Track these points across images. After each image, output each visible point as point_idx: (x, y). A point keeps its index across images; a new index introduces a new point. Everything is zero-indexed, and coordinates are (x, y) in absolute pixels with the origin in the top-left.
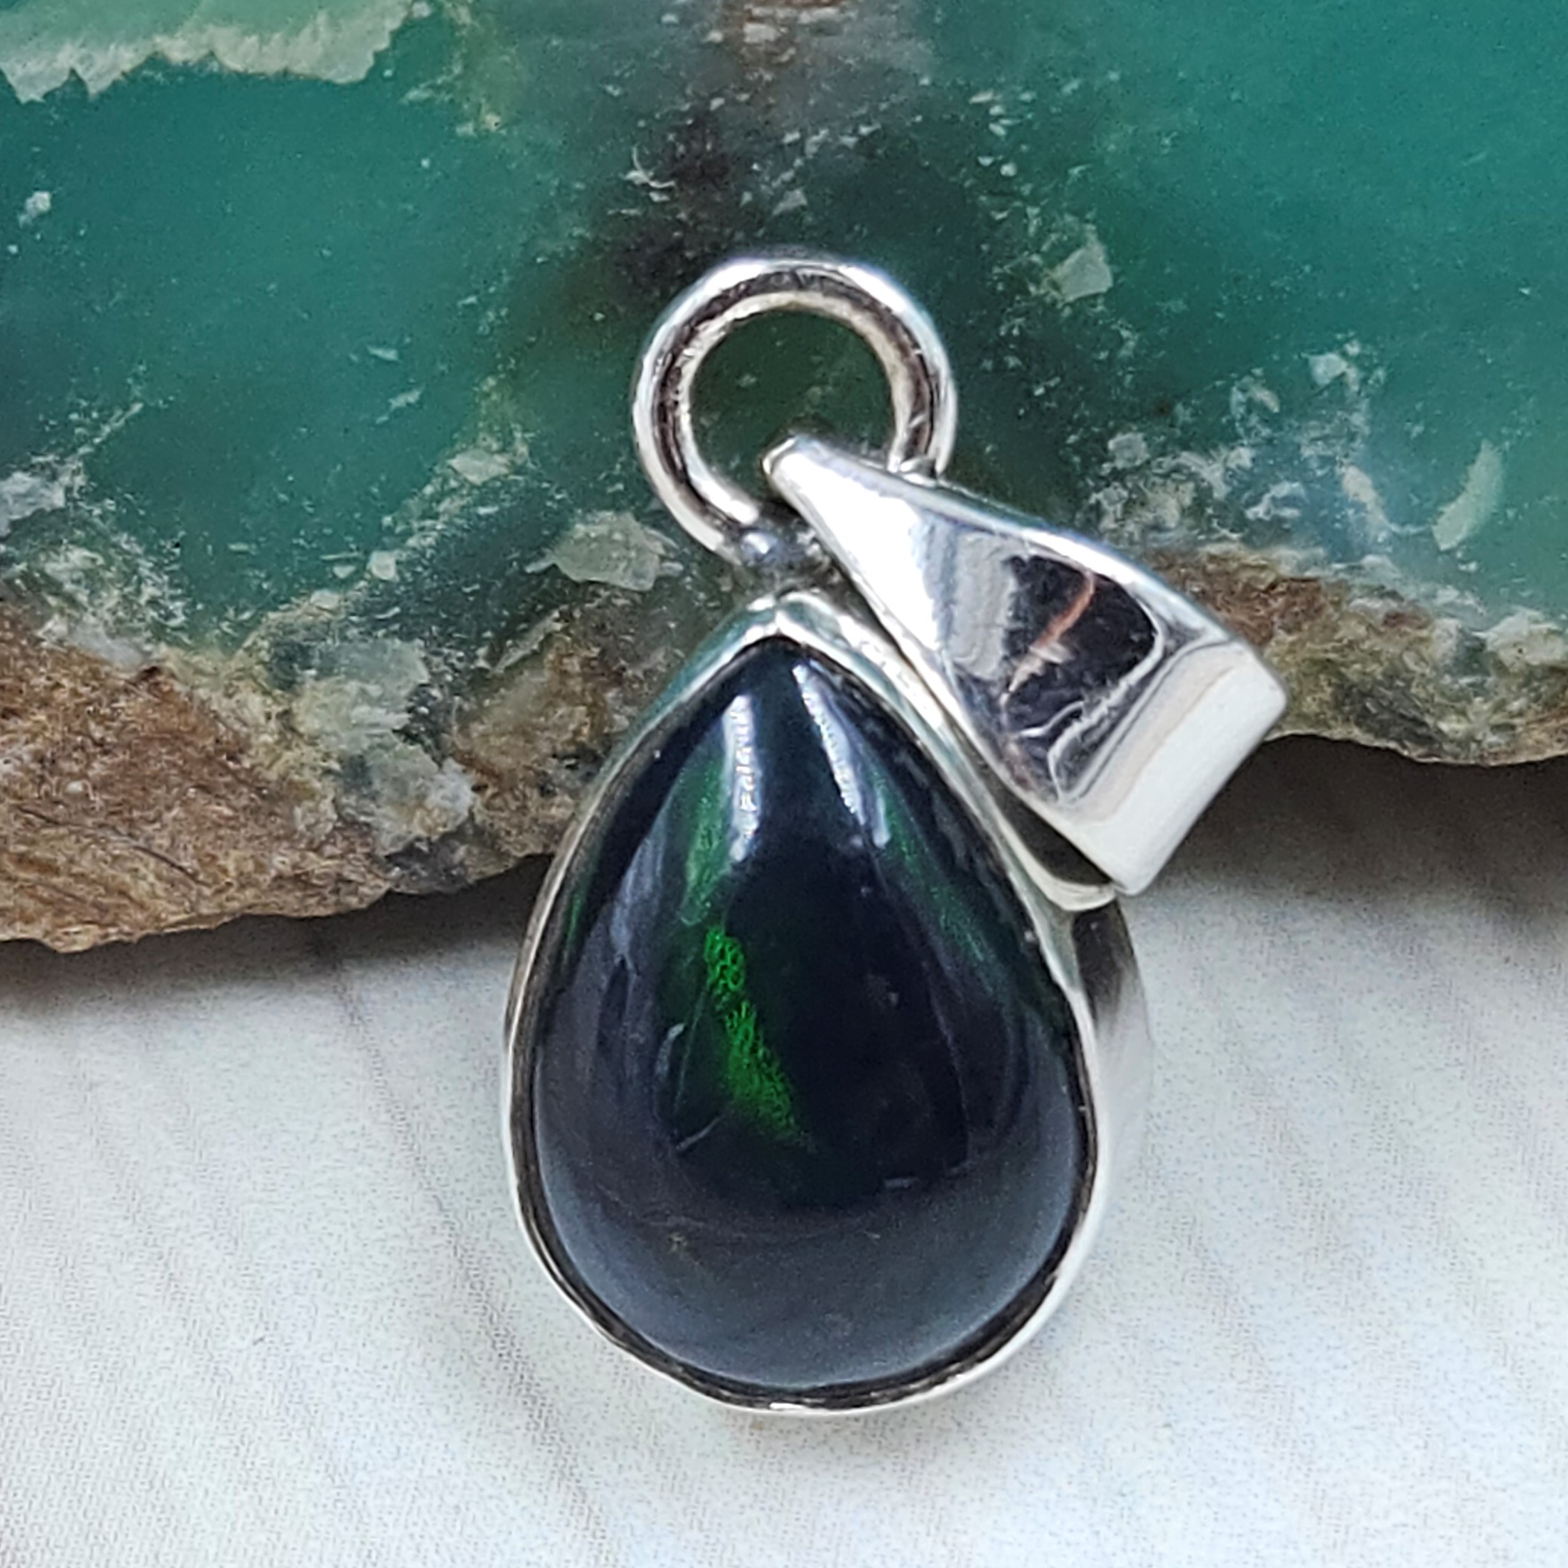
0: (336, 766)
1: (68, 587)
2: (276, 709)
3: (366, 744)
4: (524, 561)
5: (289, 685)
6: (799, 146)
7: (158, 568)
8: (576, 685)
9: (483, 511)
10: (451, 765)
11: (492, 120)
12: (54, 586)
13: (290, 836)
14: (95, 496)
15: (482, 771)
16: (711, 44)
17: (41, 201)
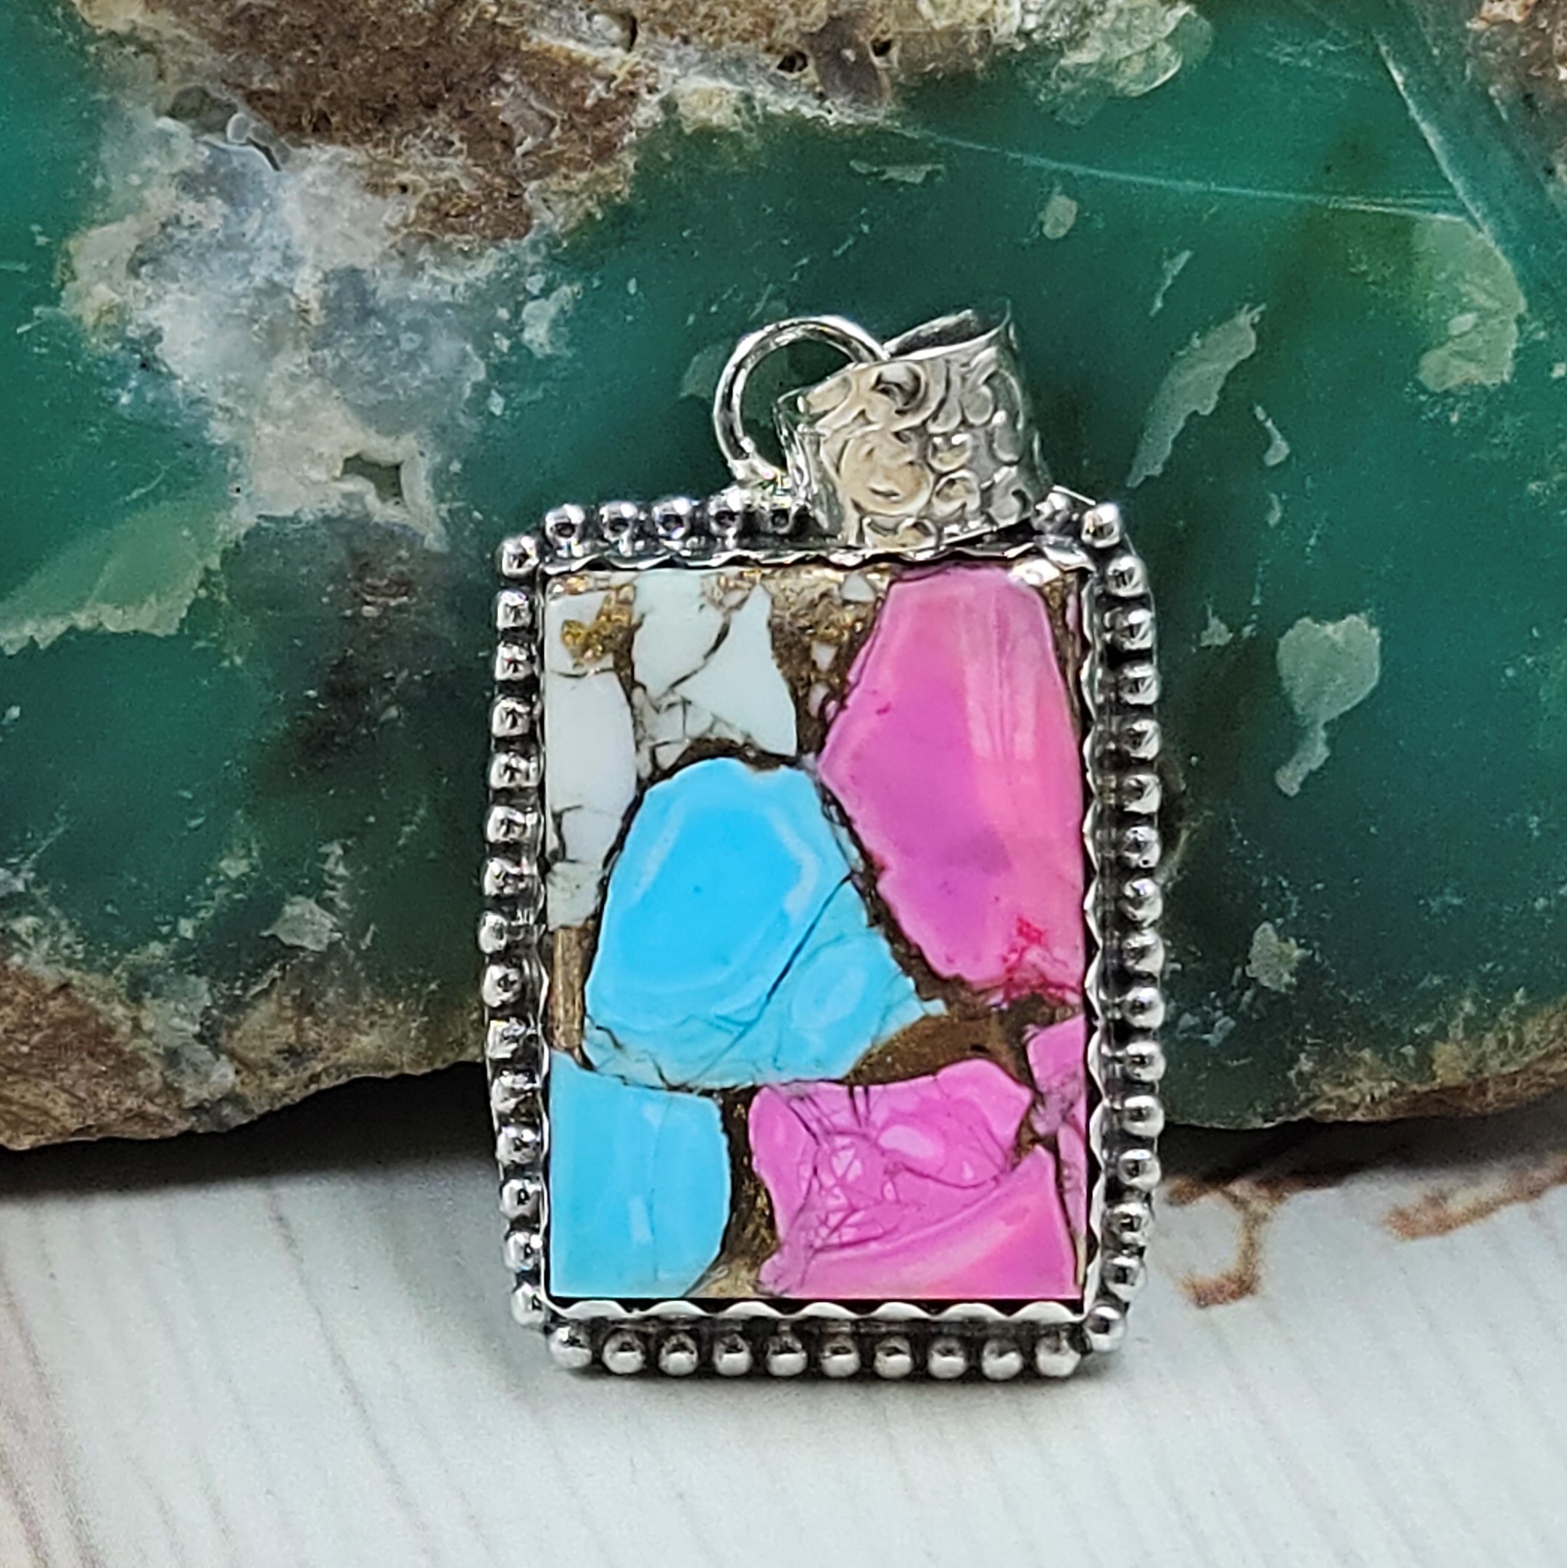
0: (161, 1051)
1: (24, 937)
2: (131, 1015)
3: (178, 1042)
4: (259, 929)
5: (137, 1000)
6: (392, 679)
7: (71, 925)
8: (289, 1013)
9: (238, 896)
10: (223, 1057)
11: (238, 660)
12: (16, 936)
13: (135, 1089)
14: (37, 884)
15: (241, 1061)
16: (345, 618)
17: (15, 712)
